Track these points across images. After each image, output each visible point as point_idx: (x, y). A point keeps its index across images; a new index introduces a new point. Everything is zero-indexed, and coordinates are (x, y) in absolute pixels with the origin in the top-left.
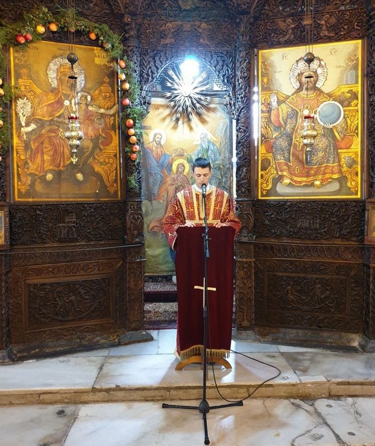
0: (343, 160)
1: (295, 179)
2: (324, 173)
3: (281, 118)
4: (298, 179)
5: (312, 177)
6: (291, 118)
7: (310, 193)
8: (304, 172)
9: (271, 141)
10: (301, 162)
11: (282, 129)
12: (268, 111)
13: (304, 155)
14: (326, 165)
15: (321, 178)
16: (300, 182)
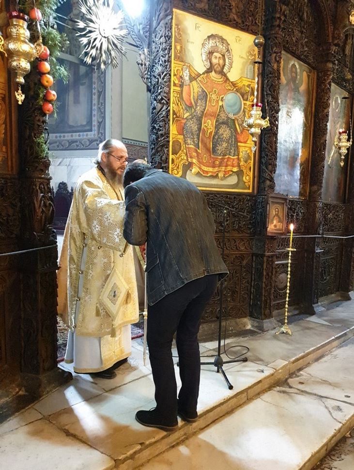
0: (241, 154)
1: (202, 168)
2: (226, 166)
3: (192, 96)
4: (206, 169)
5: (217, 168)
6: (201, 99)
7: (215, 185)
8: (210, 161)
9: (182, 121)
10: (208, 150)
11: (193, 110)
12: (180, 85)
13: (211, 144)
14: (229, 157)
15: (223, 170)
16: (207, 172)
